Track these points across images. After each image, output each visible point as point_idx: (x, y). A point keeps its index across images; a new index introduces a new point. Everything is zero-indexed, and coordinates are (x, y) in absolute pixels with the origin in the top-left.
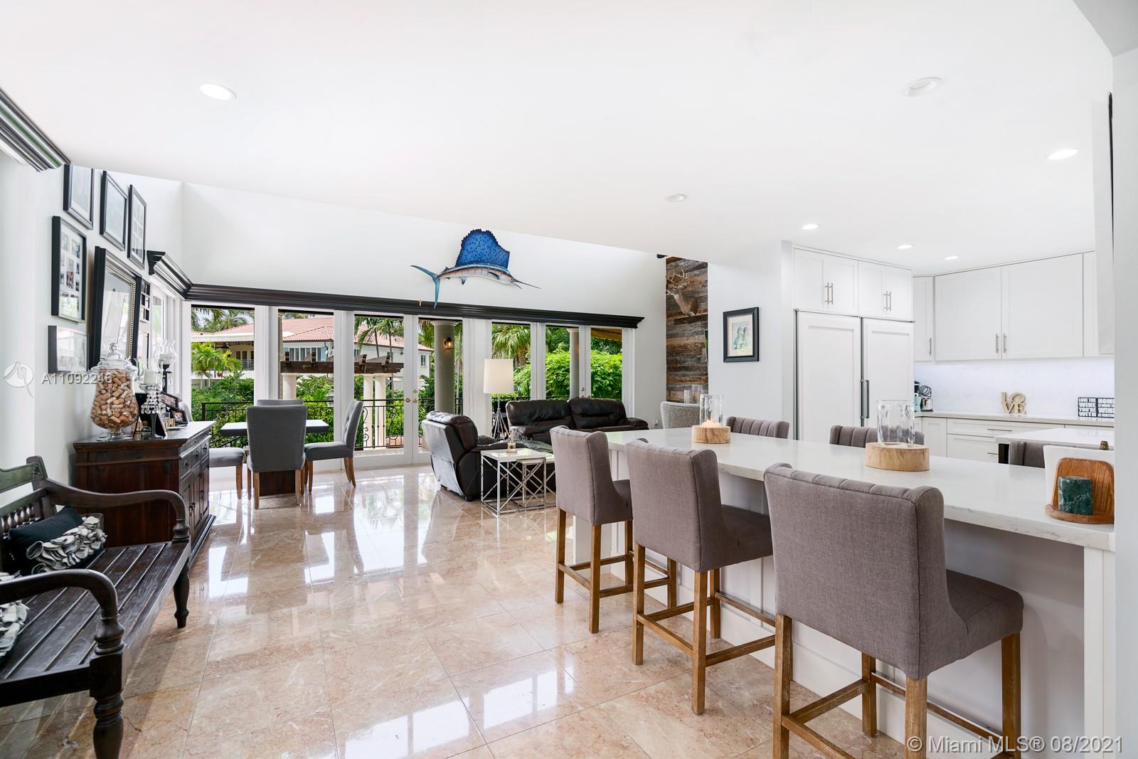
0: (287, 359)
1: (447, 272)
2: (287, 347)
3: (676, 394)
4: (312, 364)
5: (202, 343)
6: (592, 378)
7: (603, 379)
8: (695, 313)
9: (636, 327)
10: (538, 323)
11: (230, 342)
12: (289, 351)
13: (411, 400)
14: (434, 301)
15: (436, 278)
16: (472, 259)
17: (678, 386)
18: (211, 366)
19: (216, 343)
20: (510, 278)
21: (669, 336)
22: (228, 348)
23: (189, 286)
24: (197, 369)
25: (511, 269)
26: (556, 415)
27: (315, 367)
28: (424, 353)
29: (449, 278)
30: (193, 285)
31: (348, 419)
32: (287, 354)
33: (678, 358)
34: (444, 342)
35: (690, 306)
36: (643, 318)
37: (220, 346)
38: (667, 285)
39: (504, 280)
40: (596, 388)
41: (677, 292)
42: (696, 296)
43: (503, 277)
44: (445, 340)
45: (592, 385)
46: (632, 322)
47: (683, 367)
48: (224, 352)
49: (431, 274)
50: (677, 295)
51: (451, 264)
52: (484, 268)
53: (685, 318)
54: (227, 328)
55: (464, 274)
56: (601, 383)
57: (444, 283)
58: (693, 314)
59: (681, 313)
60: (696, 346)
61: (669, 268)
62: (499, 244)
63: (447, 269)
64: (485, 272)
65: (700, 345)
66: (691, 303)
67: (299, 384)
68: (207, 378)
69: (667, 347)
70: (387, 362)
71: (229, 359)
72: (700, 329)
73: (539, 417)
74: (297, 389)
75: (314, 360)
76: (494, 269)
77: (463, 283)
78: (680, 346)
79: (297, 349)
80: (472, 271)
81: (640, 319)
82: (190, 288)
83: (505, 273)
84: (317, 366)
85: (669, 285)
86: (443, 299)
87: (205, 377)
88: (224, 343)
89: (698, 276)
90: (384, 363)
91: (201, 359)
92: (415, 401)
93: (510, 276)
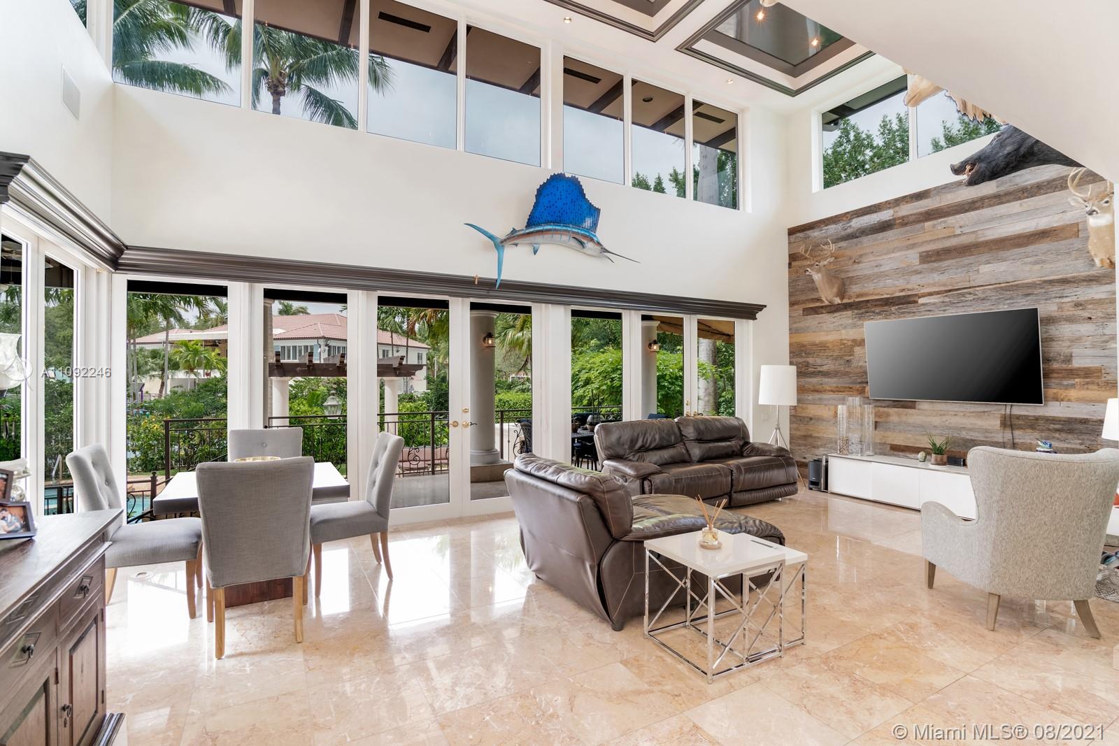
0: (278, 361)
1: (514, 237)
2: (278, 345)
3: (807, 408)
4: (309, 366)
5: (190, 341)
6: (658, 383)
7: (672, 384)
8: (842, 299)
9: (755, 318)
10: (633, 312)
11: (220, 340)
12: (280, 350)
13: (460, 422)
14: (496, 277)
15: (499, 244)
16: (549, 218)
17: (810, 398)
18: (199, 365)
19: (206, 341)
20: (599, 248)
21: (793, 331)
22: (218, 346)
23: (120, 248)
24: (185, 368)
25: (601, 234)
26: (665, 443)
27: (311, 369)
28: (421, 351)
29: (516, 245)
30: (127, 248)
31: (376, 464)
32: (278, 354)
33: (810, 360)
34: (482, 339)
35: (835, 290)
36: (765, 306)
37: (210, 344)
38: (790, 264)
39: (591, 249)
40: (662, 395)
41: (819, 271)
42: (843, 276)
43: (589, 245)
44: (484, 336)
45: (658, 392)
46: (749, 311)
47: (820, 372)
48: (214, 351)
49: (491, 237)
50: (820, 275)
51: (520, 225)
52: (564, 230)
53: (822, 307)
54: (217, 326)
55: (538, 239)
56: (669, 388)
57: (510, 252)
58: (837, 301)
59: (819, 300)
60: (844, 344)
61: (792, 240)
62: (586, 197)
63: (514, 231)
64: (565, 238)
65: (850, 343)
66: (836, 286)
67: (291, 386)
68: (195, 377)
69: (791, 345)
70: (401, 364)
71: (219, 358)
72: (851, 321)
73: (642, 446)
74: (290, 391)
75: (310, 361)
76: (578, 233)
77: (535, 252)
78: (814, 344)
79: (289, 348)
80: (548, 237)
81: (760, 308)
82: (121, 252)
83: (592, 240)
84: (314, 369)
85: (793, 264)
86: (507, 275)
87: (193, 376)
88: (214, 341)
89: (845, 249)
90: (396, 365)
91: (188, 358)
92: (466, 426)
93: (599, 244)
